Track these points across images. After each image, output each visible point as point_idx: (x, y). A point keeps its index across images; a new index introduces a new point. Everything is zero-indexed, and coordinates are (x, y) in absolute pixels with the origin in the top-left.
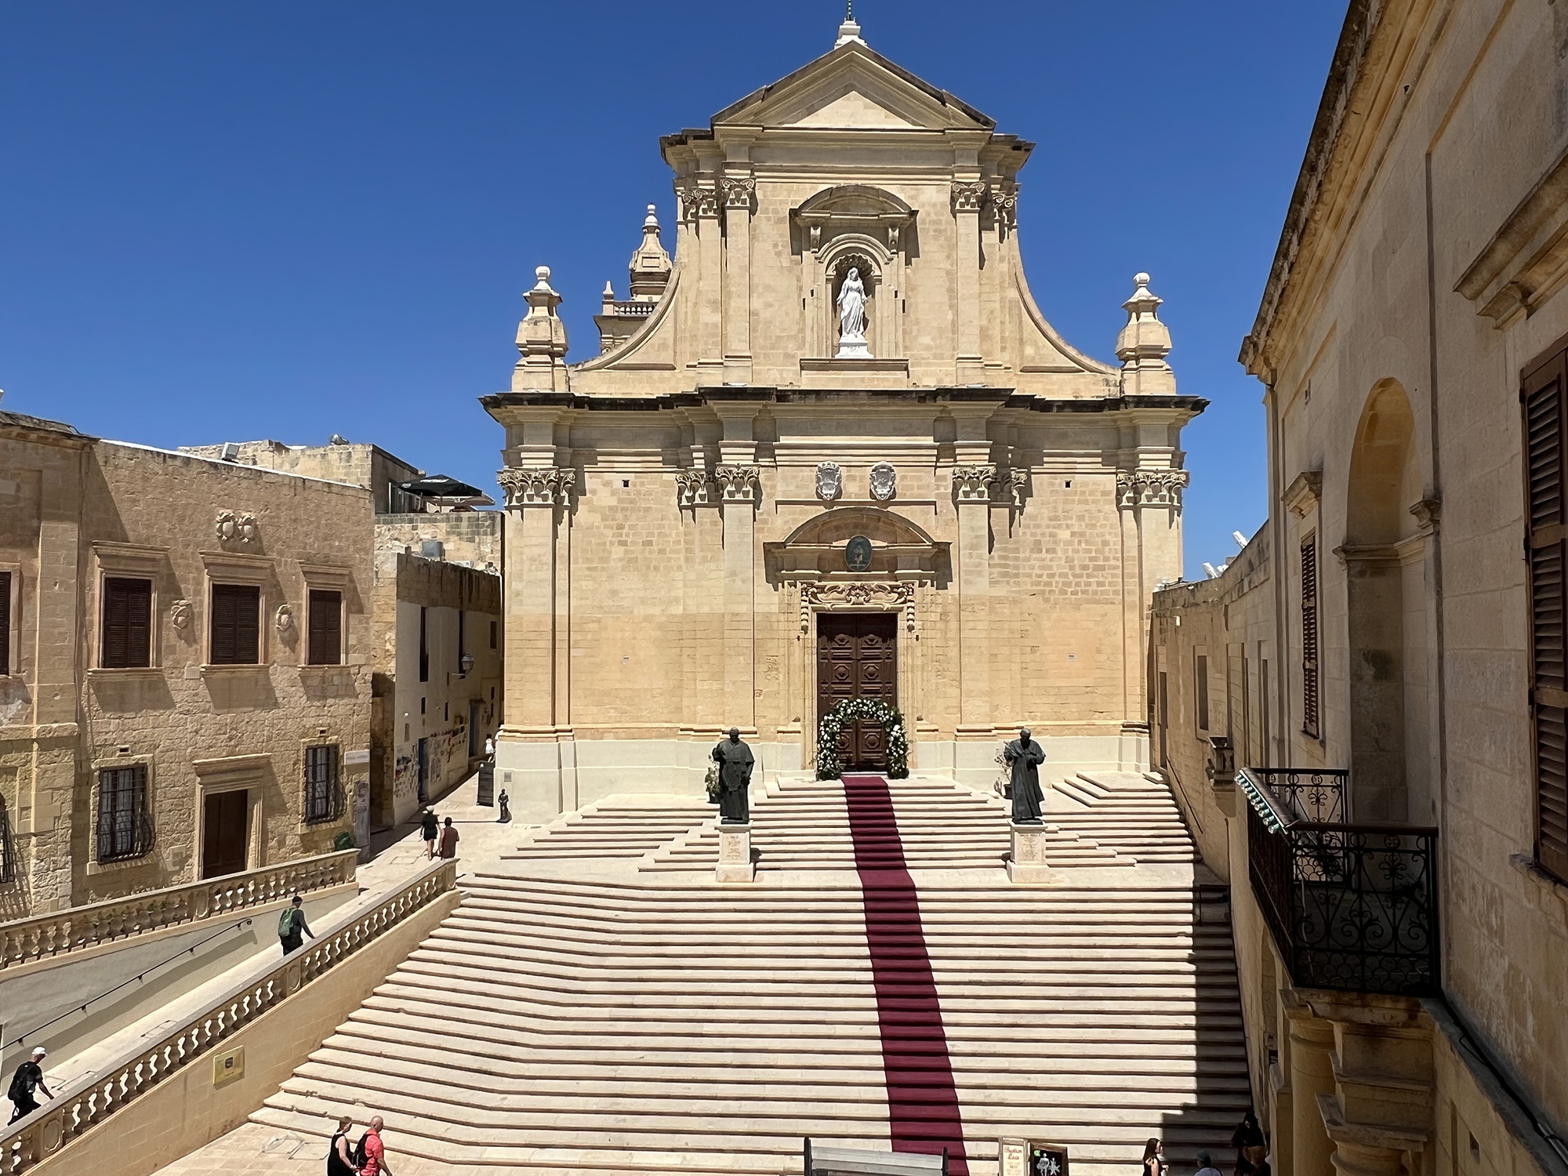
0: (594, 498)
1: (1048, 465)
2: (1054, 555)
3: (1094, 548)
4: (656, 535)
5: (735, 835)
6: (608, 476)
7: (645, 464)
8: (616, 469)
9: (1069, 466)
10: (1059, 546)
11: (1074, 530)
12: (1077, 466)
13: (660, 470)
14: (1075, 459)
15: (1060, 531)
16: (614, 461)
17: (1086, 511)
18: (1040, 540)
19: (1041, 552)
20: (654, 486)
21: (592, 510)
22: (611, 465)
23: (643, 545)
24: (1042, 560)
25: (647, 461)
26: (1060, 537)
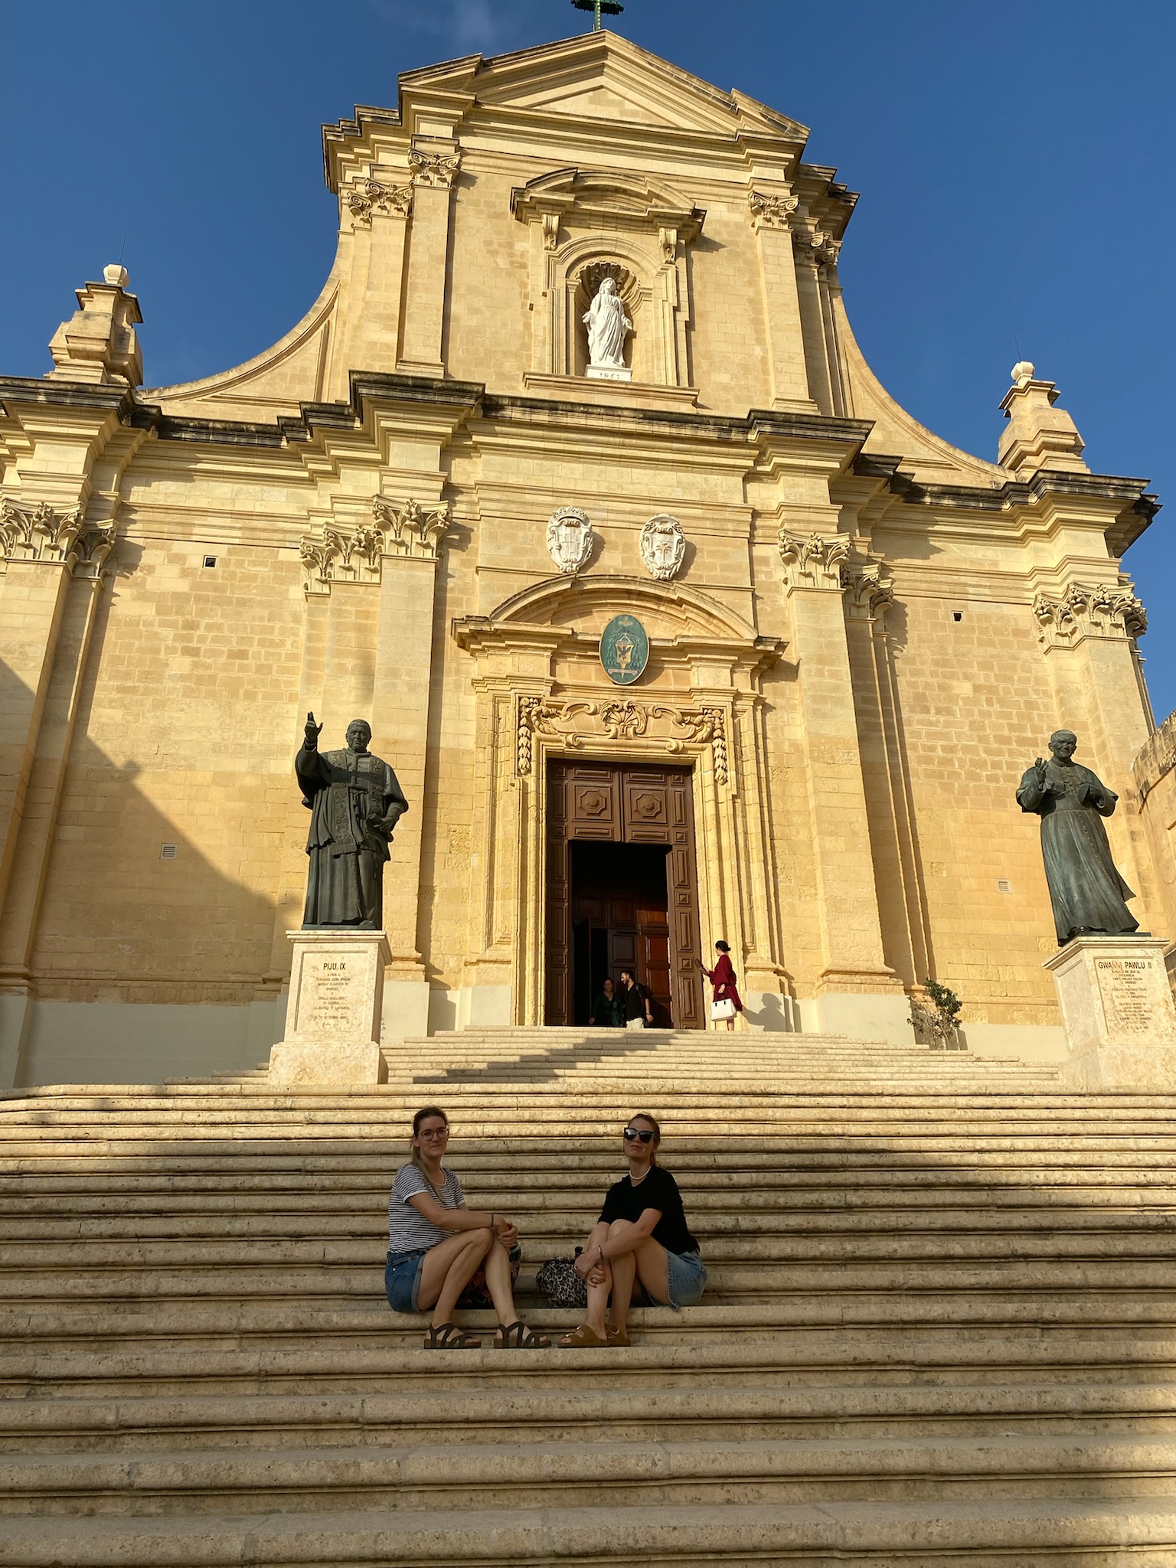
0: (149, 579)
1: (924, 586)
2: (951, 718)
3: (1014, 711)
4: (256, 643)
5: (337, 959)
6: (178, 547)
7: (248, 534)
8: (194, 538)
9: (957, 589)
10: (957, 704)
11: (978, 683)
12: (971, 590)
13: (276, 544)
14: (964, 579)
15: (955, 683)
16: (193, 525)
17: (993, 656)
18: (924, 694)
19: (928, 712)
20: (262, 569)
21: (143, 597)
22: (187, 530)
23: (229, 657)
24: (931, 724)
25: (253, 529)
26: (955, 691)
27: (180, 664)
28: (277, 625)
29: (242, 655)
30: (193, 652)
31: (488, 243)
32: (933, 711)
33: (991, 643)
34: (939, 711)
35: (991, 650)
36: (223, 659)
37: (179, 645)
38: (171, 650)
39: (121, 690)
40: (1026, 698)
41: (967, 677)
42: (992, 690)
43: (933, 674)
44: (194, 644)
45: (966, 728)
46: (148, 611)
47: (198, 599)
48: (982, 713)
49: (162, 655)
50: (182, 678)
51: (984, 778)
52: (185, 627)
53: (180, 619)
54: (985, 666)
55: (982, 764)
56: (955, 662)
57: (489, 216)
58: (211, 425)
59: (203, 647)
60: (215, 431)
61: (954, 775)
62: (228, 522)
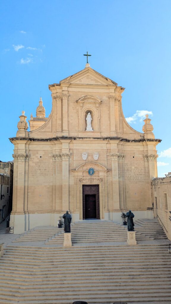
0: (33, 160)
1: (129, 153)
3: (139, 170)
5: (68, 235)
6: (37, 155)
8: (39, 154)
10: (132, 170)
12: (135, 153)
13: (48, 154)
16: (39, 152)
17: (137, 163)
18: (128, 169)
20: (47, 157)
22: (37, 153)
23: (44, 170)
24: (129, 173)
25: (46, 152)
26: (132, 168)
28: (49, 165)
29: (46, 170)
33: (137, 161)
34: (130, 171)
37: (38, 169)
41: (134, 166)
42: (137, 167)
43: (130, 166)
44: (40, 169)
45: (133, 173)
46: (34, 164)
47: (40, 162)
48: (135, 171)
50: (39, 173)
51: (135, 180)
53: (38, 165)
55: (135, 178)
56: (133, 164)
57: (73, 102)
58: (39, 139)
62: (42, 151)
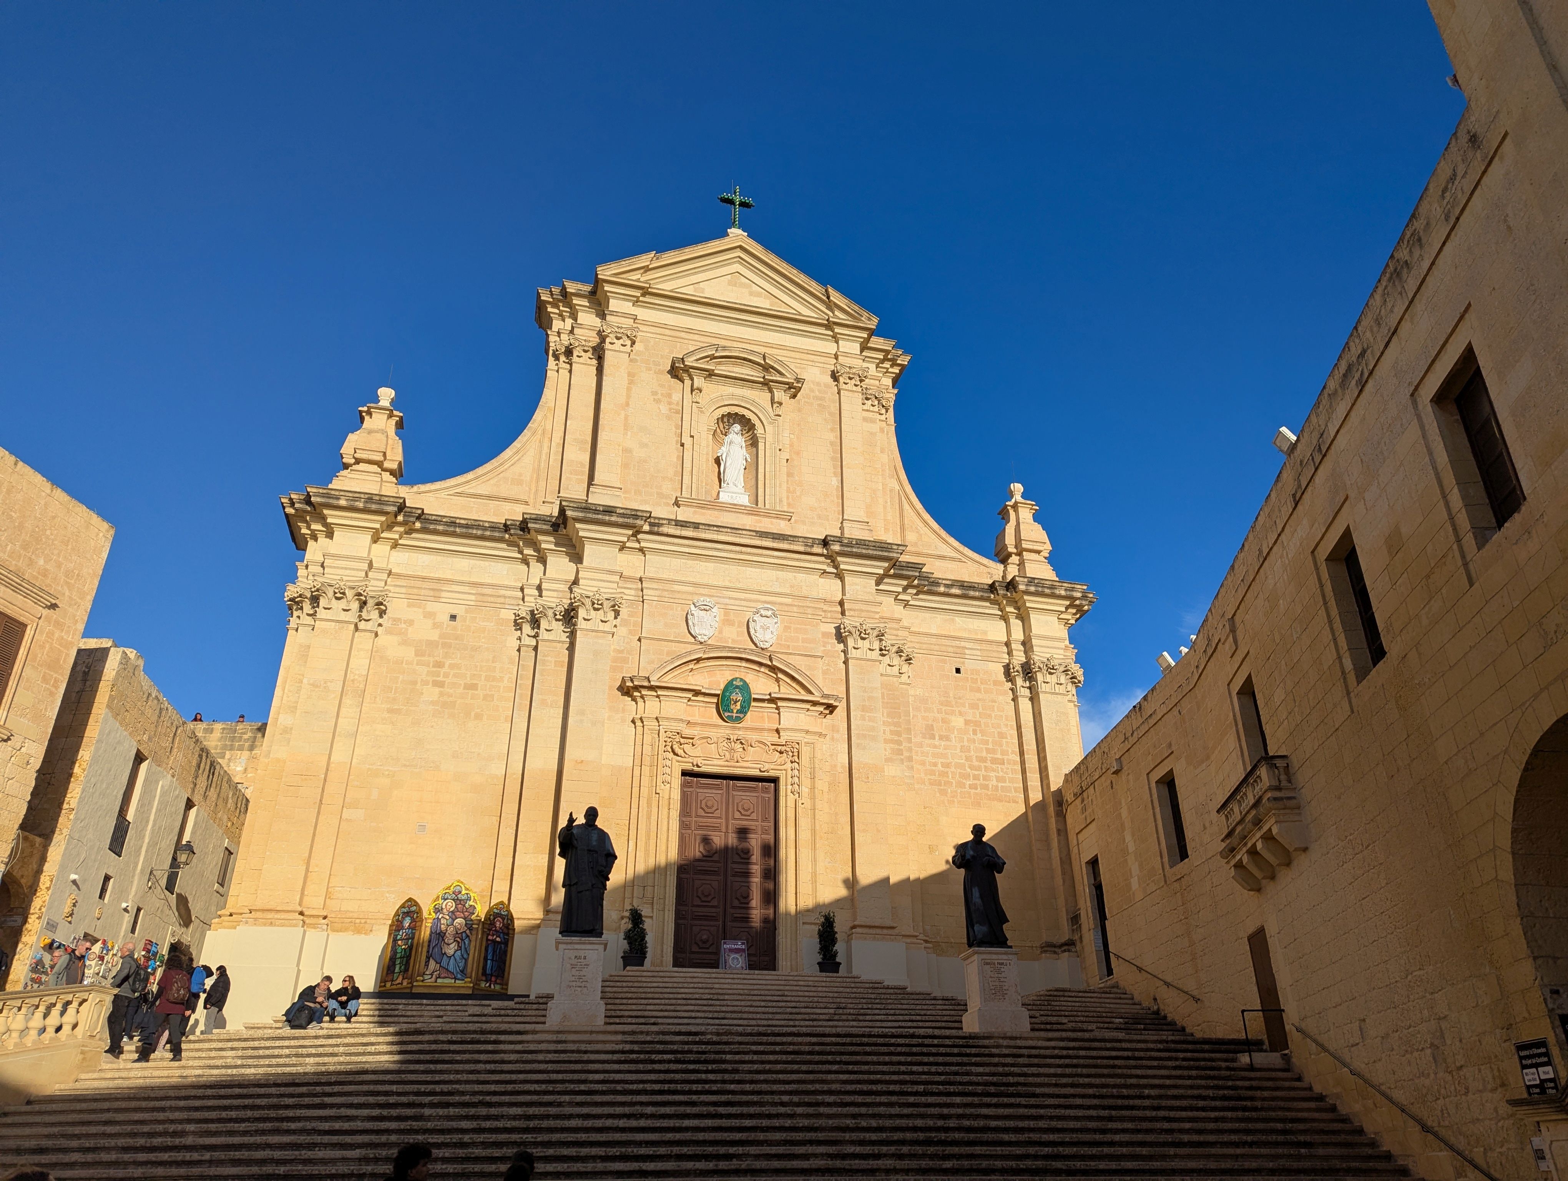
0: (410, 629)
1: (937, 648)
2: (948, 743)
3: (991, 740)
4: (483, 678)
5: (582, 954)
6: (431, 606)
7: (480, 598)
8: (443, 600)
9: (959, 651)
10: (953, 733)
11: (968, 718)
12: (967, 652)
13: (498, 606)
14: (963, 644)
15: (953, 718)
16: (442, 591)
17: (979, 700)
18: (932, 725)
19: (934, 739)
20: (488, 624)
21: (405, 643)
22: (437, 594)
23: (464, 688)
24: (935, 747)
25: (483, 595)
26: (953, 724)
27: (431, 693)
30: (439, 684)
31: (654, 393)
32: (937, 738)
33: (978, 690)
34: (941, 738)
35: (978, 695)
36: (461, 690)
37: (430, 679)
38: (426, 683)
39: (390, 711)
40: (999, 730)
41: (961, 714)
42: (977, 724)
43: (940, 711)
44: (440, 679)
45: (958, 750)
46: (409, 653)
47: (444, 645)
48: (969, 740)
49: (418, 686)
50: (433, 703)
51: (967, 786)
52: (433, 667)
53: (431, 659)
54: (974, 706)
55: (967, 776)
56: (953, 703)
57: (655, 373)
58: (458, 521)
59: (447, 681)
60: (461, 526)
61: (948, 783)
62: (466, 589)
